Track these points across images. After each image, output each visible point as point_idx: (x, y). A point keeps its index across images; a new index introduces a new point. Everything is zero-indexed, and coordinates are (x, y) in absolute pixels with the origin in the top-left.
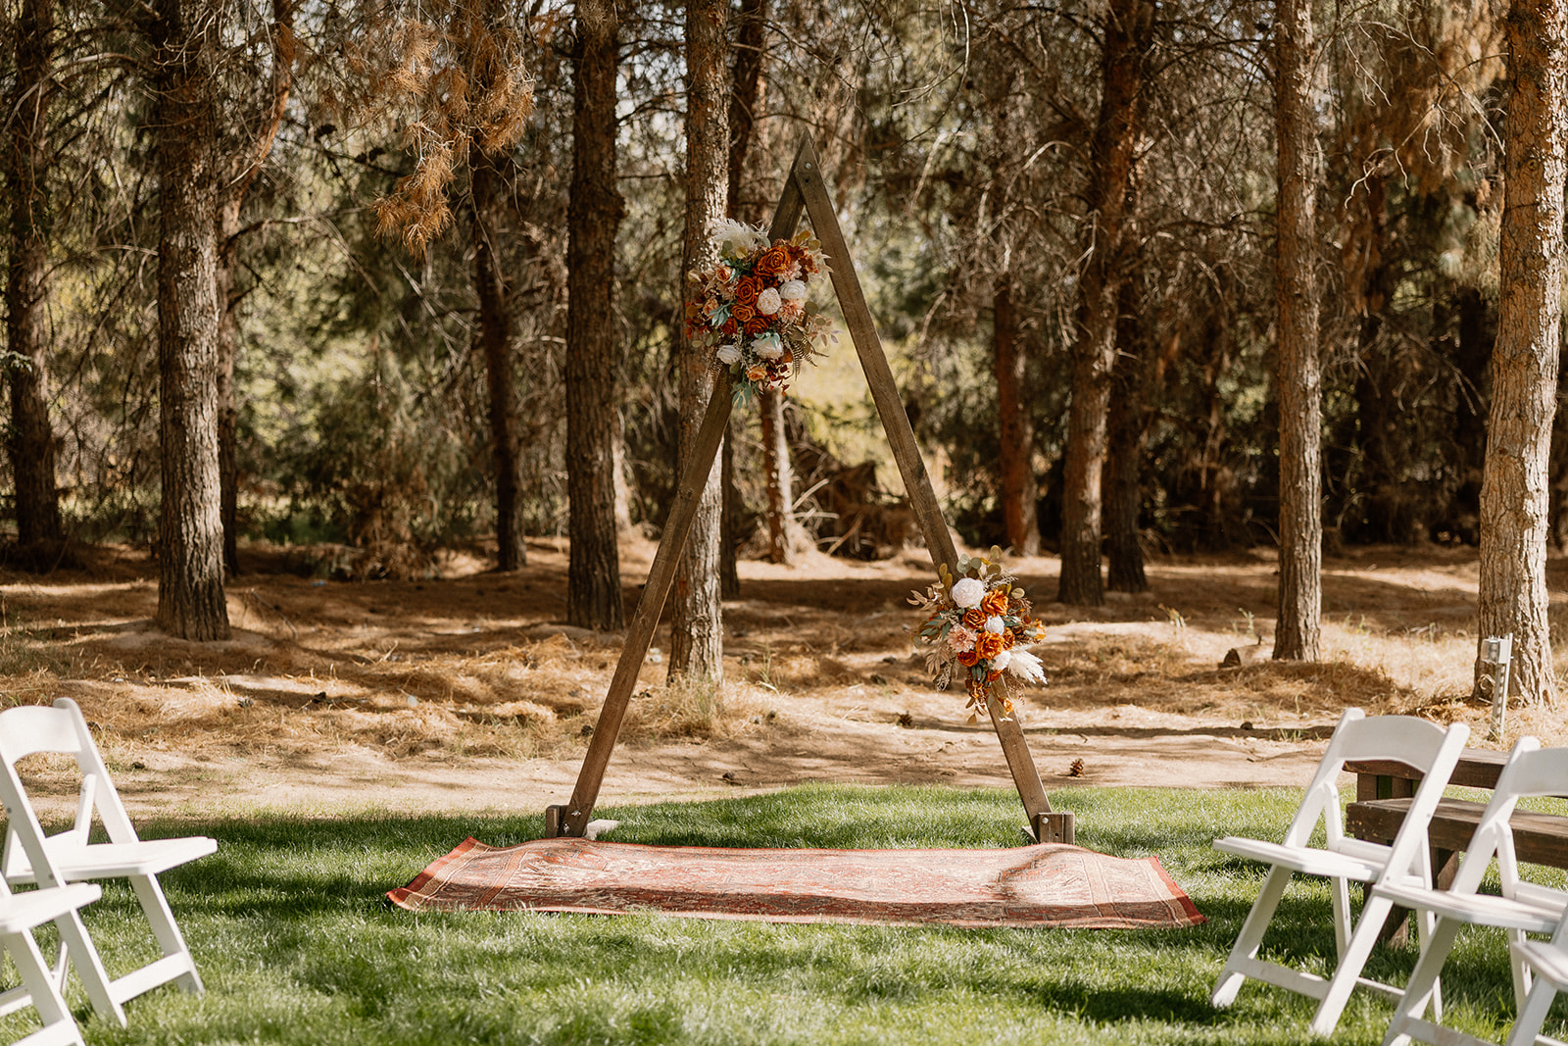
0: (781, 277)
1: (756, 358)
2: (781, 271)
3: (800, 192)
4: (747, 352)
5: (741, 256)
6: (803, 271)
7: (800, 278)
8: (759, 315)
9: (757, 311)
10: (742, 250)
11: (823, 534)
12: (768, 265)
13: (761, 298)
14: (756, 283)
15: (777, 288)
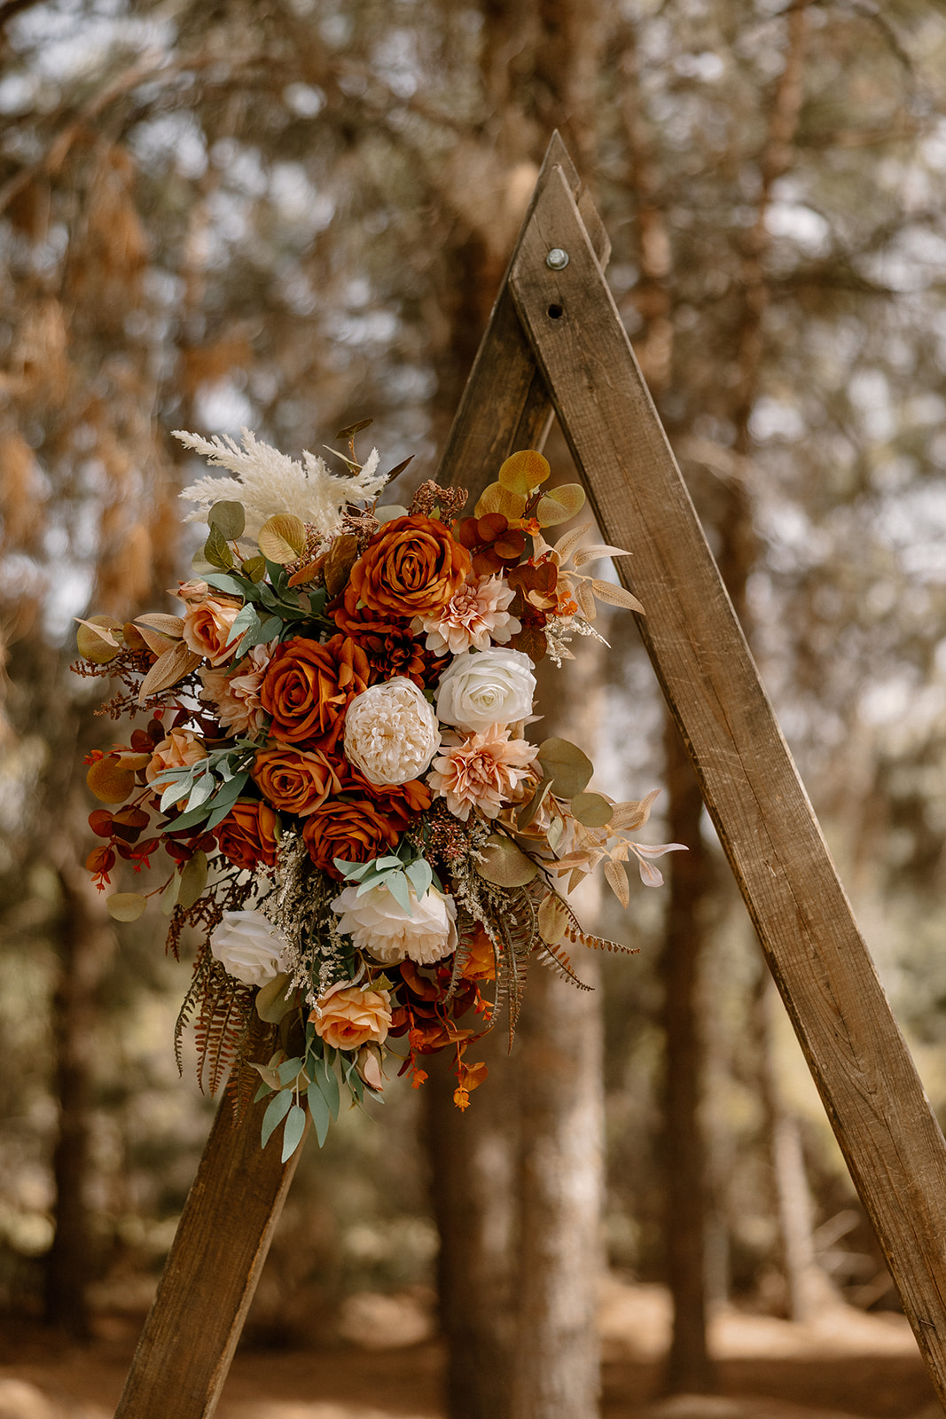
0: (439, 633)
1: (352, 958)
2: (443, 613)
3: (533, 358)
4: (323, 936)
5: (280, 553)
6: (519, 608)
7: (515, 643)
8: (355, 787)
9: (350, 773)
10: (283, 528)
11: (848, 1286)
12: (379, 586)
13: (356, 719)
14: (336, 661)
15: (429, 684)
